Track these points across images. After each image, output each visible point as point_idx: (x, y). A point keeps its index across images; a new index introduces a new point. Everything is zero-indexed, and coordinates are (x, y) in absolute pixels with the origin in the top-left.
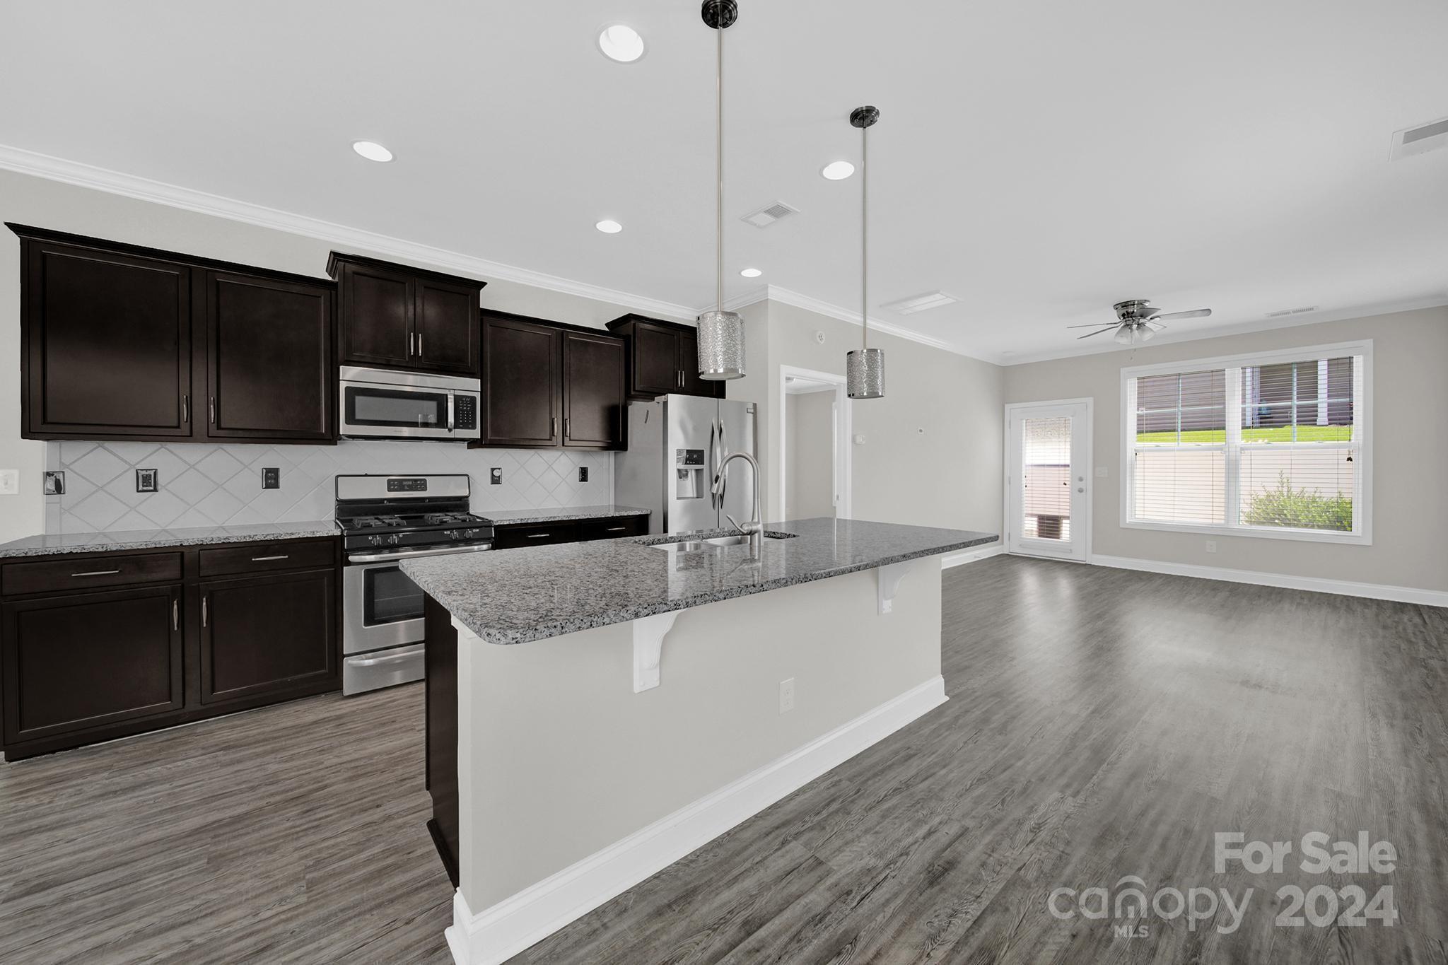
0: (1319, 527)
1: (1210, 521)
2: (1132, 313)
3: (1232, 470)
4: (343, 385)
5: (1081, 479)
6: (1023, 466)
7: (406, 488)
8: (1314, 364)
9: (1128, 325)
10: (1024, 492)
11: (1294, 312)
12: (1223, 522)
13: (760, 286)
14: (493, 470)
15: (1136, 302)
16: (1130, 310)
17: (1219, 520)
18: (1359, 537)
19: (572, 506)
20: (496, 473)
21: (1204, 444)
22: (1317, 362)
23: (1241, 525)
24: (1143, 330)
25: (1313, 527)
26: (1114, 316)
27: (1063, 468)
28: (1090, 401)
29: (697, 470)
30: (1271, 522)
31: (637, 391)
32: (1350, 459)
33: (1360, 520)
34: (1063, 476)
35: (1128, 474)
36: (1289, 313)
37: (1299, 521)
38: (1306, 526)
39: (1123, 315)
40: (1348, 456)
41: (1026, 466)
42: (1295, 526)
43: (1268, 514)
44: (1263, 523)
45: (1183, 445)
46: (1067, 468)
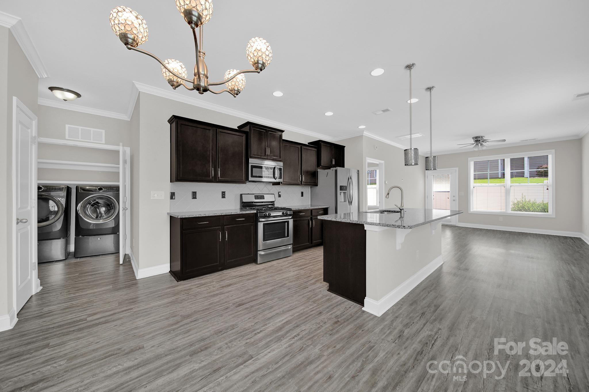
0: (537, 212)
1: (500, 211)
2: (478, 140)
3: (507, 192)
4: (250, 165)
5: (454, 196)
6: (433, 192)
7: (259, 198)
8: (523, 159)
9: (477, 144)
10: (433, 201)
11: (529, 140)
12: (504, 211)
13: (363, 130)
14: (279, 192)
15: (480, 137)
16: (478, 139)
17: (503, 210)
18: (551, 215)
19: (299, 205)
20: (280, 193)
21: (497, 184)
22: (524, 158)
23: (510, 211)
24: (483, 146)
25: (535, 212)
26: (472, 141)
27: (448, 193)
28: (457, 169)
29: (344, 193)
30: (520, 210)
31: (322, 166)
32: (548, 189)
33: (551, 209)
34: (448, 195)
35: (471, 194)
36: (527, 140)
37: (530, 210)
38: (533, 211)
39: (476, 141)
40: (547, 188)
41: (434, 192)
42: (529, 211)
43: (519, 208)
44: (517, 211)
45: (490, 184)
46: (449, 193)
